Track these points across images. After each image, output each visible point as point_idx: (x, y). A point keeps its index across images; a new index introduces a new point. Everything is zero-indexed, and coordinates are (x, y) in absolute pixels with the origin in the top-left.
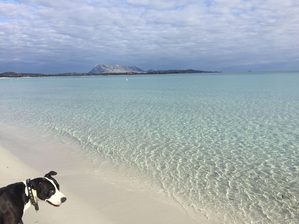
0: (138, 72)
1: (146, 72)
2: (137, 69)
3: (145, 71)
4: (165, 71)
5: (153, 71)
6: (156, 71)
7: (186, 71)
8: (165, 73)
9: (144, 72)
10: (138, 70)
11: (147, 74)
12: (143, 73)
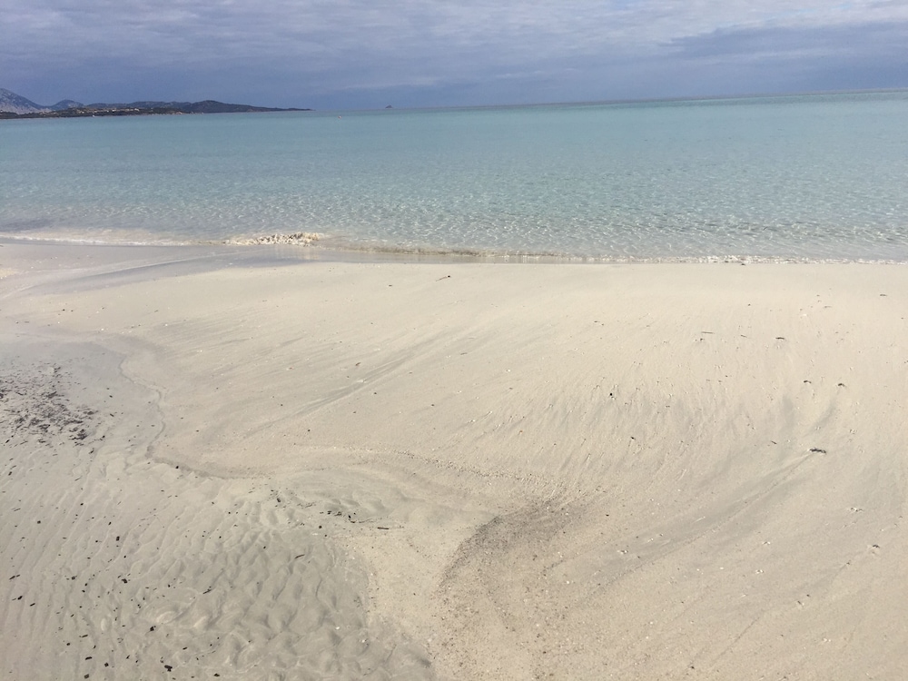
0: (19, 111)
1: (48, 111)
2: (9, 98)
3: (45, 107)
4: (120, 106)
5: (76, 106)
6: (86, 104)
7: (196, 105)
8: (122, 111)
9: (42, 111)
10: (17, 104)
11: (54, 116)
12: (37, 111)
